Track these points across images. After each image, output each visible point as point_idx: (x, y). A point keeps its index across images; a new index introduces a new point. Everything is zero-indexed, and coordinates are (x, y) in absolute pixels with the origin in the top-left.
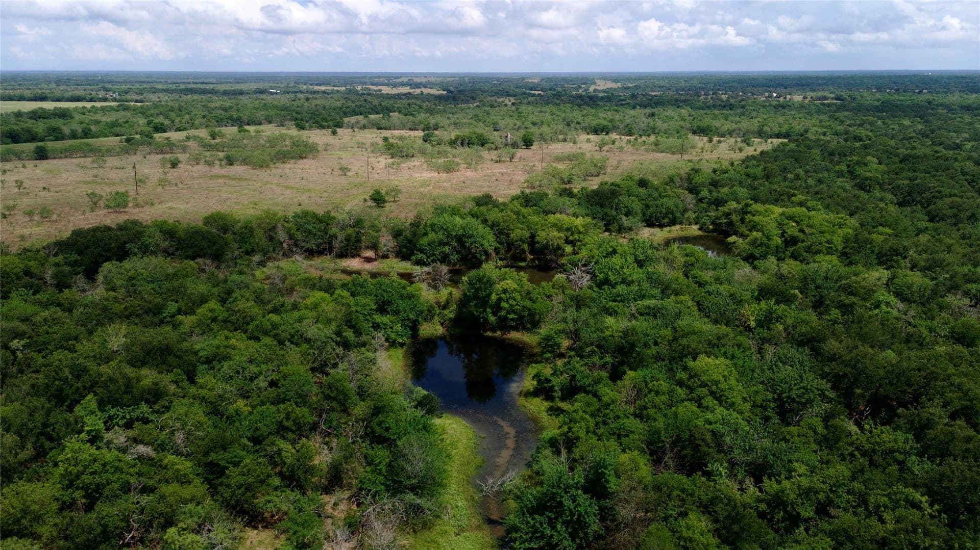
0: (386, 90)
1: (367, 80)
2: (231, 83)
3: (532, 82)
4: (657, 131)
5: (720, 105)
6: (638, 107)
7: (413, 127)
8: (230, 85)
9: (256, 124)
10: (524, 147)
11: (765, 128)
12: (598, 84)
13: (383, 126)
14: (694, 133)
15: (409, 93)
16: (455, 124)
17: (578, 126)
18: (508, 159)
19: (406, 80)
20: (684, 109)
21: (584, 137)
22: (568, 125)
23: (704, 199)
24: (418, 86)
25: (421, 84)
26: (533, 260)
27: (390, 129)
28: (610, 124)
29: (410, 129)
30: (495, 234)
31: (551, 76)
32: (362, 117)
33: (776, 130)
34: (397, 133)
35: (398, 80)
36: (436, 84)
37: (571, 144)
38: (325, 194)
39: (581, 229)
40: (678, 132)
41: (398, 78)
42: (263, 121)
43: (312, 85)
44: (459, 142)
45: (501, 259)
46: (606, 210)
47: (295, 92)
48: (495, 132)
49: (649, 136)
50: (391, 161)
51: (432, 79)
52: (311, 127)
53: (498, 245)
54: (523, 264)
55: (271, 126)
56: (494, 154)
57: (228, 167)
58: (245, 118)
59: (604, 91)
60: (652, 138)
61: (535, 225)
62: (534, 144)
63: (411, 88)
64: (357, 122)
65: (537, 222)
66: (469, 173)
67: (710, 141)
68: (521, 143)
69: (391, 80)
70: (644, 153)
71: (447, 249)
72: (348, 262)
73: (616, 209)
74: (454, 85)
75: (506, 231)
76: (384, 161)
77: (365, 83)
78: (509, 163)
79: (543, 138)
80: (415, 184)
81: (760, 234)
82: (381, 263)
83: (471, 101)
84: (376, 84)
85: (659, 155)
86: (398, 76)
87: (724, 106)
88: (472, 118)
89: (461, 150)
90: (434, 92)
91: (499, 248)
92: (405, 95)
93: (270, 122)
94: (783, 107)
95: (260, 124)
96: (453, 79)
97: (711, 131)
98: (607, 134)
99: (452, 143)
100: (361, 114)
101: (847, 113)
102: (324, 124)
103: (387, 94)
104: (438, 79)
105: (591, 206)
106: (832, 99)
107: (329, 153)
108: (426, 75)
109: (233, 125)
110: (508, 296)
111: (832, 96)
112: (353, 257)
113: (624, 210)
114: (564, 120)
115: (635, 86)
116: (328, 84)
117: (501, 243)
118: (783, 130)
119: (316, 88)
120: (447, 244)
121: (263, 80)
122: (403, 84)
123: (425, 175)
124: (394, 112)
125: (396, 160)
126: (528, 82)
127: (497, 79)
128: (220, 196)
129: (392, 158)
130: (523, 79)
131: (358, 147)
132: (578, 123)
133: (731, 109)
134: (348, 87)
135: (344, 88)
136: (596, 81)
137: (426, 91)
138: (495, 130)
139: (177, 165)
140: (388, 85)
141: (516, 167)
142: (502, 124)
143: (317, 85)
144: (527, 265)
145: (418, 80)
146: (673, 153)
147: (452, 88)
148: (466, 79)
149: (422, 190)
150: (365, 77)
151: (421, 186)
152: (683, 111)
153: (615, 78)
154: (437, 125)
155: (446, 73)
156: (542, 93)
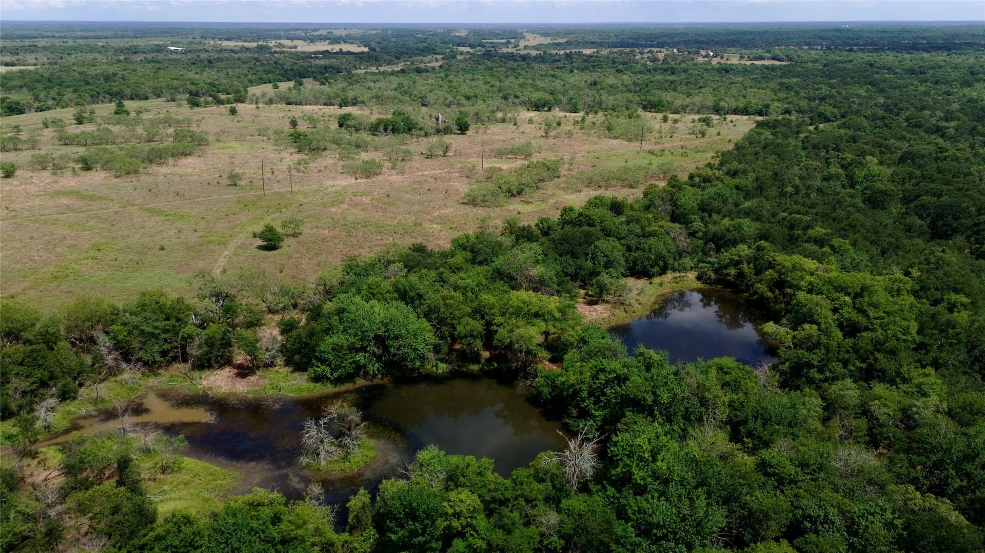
0: (303, 47)
1: (282, 33)
2: (129, 37)
3: (458, 36)
4: (603, 106)
5: (661, 69)
6: (576, 71)
7: (328, 102)
8: (127, 39)
9: (140, 99)
10: (459, 132)
11: (722, 104)
12: (527, 39)
13: (293, 100)
14: (645, 108)
15: (327, 51)
16: (377, 97)
17: (517, 101)
18: (441, 153)
19: (324, 32)
20: (625, 74)
21: (526, 115)
22: (505, 98)
23: (697, 232)
24: (335, 40)
25: (340, 38)
26: (489, 361)
27: (301, 104)
28: (550, 98)
29: (325, 104)
30: (434, 326)
31: (478, 27)
32: (270, 85)
33: (734, 105)
34: (307, 108)
35: (316, 33)
36: (357, 39)
37: (511, 126)
38: (202, 224)
39: (558, 315)
40: (627, 109)
41: (316, 30)
42: (149, 95)
43: (220, 39)
44: (381, 128)
45: (442, 360)
46: (579, 262)
47: (200, 51)
48: (424, 108)
49: (596, 113)
50: (297, 157)
51: (353, 32)
52: (207, 104)
53: (438, 341)
54: (475, 367)
55: (160, 101)
56: (425, 144)
57: (84, 173)
58: (128, 91)
59: (535, 48)
60: (600, 117)
61: (491, 309)
62: (470, 128)
63: (330, 44)
64: (264, 95)
65: (493, 304)
66: (395, 178)
67: (665, 119)
68: (455, 128)
69: (309, 33)
70: (595, 139)
71: (360, 357)
72: (212, 378)
73: (593, 258)
74: (377, 40)
75: (449, 320)
76: (290, 157)
77: (280, 38)
78: (443, 160)
79: (478, 117)
80: (326, 199)
81: (815, 327)
82: (261, 377)
83: (396, 61)
84: (292, 39)
85: (614, 142)
86: (317, 27)
87: (666, 70)
88: (396, 89)
89: (384, 139)
90: (355, 49)
91: (439, 345)
92: (323, 53)
93: (159, 96)
94: (727, 71)
95: (146, 98)
96: (374, 32)
97: (663, 106)
98: (549, 110)
99: (374, 129)
100: (270, 82)
101: (795, 80)
102: (223, 97)
103: (303, 53)
104: (359, 31)
105: (561, 256)
106: (769, 59)
107: (221, 144)
108: (346, 26)
109: (111, 101)
110: (464, 523)
111: (768, 55)
112: (221, 366)
113: (602, 260)
114: (500, 90)
115: (566, 42)
116: (239, 38)
117: (442, 337)
118: (741, 105)
119: (225, 44)
120: (363, 349)
121: (166, 32)
122: (322, 38)
123: (337, 182)
124: (309, 77)
125: (305, 157)
126: (455, 36)
127: (423, 33)
128: (52, 234)
129: (299, 152)
130: (449, 31)
131: (259, 135)
132: (516, 97)
133: (673, 73)
134: (260, 43)
135: (255, 45)
136: (525, 34)
137: (346, 47)
138: (423, 105)
139: (13, 172)
140: (304, 39)
141: (452, 166)
142: (431, 98)
143: (226, 40)
144: (481, 370)
145: (337, 33)
146: (630, 140)
147: (373, 45)
148: (390, 32)
149: (333, 210)
150: (278, 30)
151: (333, 204)
152: (625, 77)
153: (544, 31)
154: (355, 99)
155: (368, 24)
156: (471, 50)
